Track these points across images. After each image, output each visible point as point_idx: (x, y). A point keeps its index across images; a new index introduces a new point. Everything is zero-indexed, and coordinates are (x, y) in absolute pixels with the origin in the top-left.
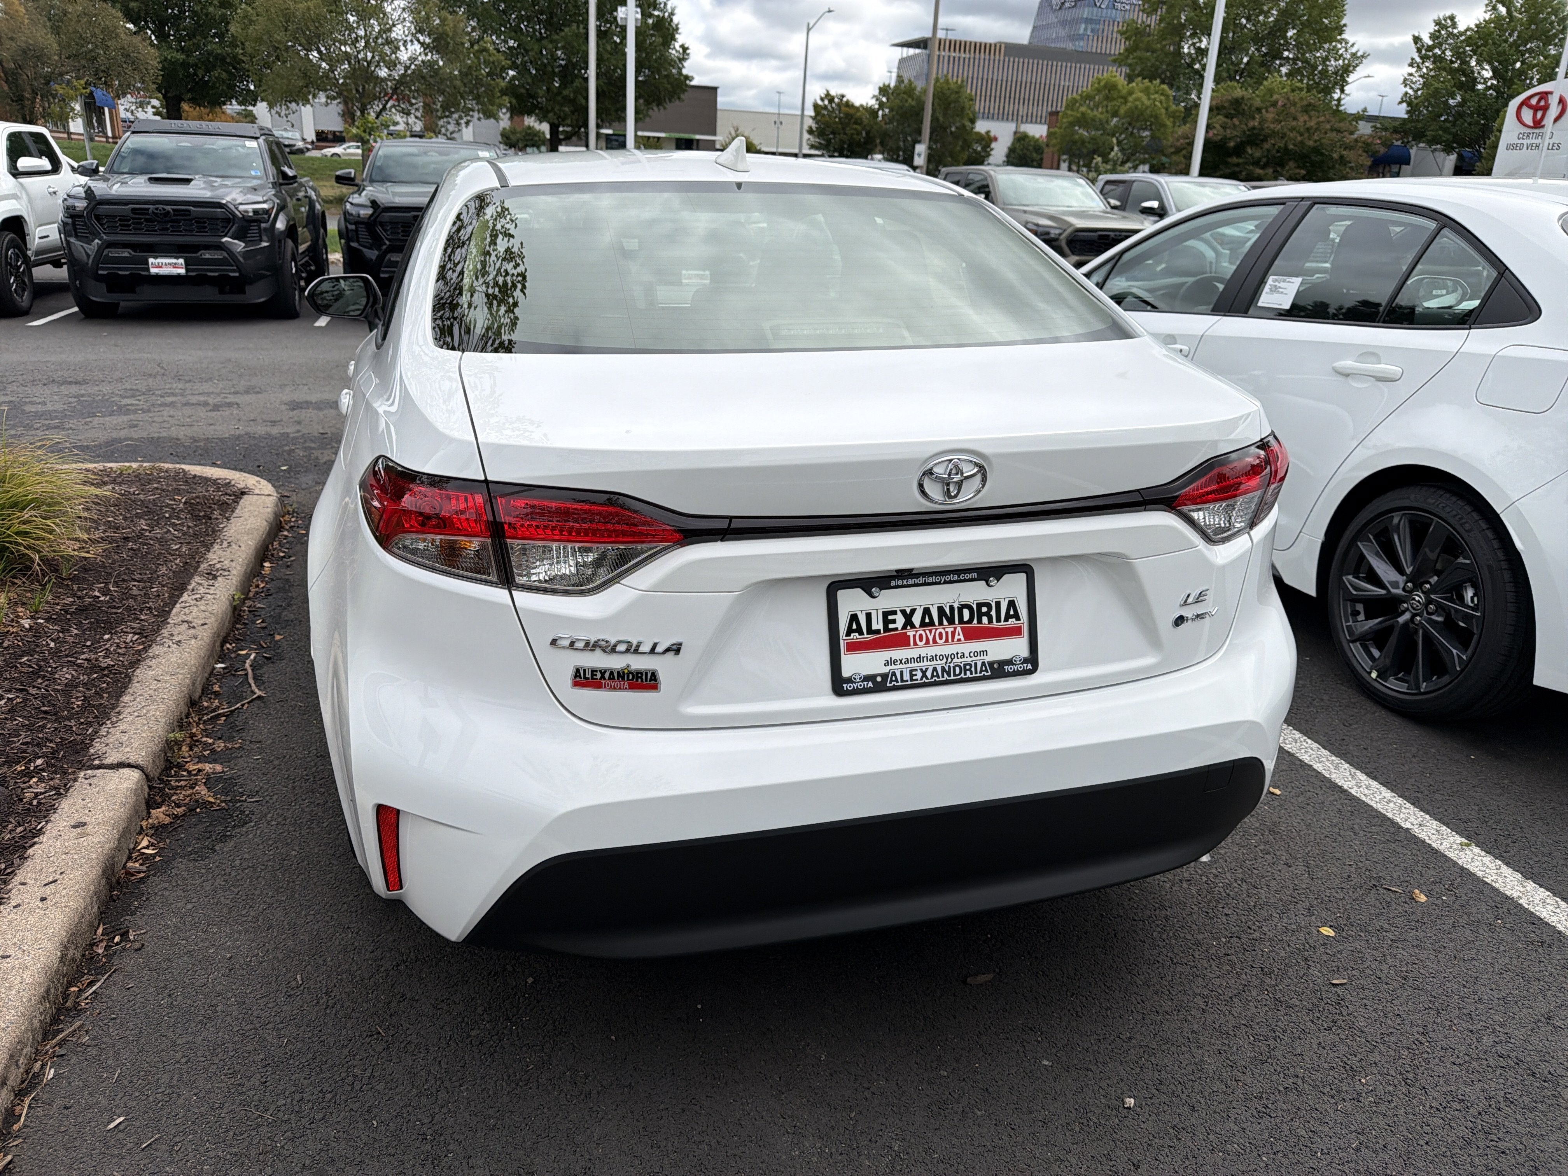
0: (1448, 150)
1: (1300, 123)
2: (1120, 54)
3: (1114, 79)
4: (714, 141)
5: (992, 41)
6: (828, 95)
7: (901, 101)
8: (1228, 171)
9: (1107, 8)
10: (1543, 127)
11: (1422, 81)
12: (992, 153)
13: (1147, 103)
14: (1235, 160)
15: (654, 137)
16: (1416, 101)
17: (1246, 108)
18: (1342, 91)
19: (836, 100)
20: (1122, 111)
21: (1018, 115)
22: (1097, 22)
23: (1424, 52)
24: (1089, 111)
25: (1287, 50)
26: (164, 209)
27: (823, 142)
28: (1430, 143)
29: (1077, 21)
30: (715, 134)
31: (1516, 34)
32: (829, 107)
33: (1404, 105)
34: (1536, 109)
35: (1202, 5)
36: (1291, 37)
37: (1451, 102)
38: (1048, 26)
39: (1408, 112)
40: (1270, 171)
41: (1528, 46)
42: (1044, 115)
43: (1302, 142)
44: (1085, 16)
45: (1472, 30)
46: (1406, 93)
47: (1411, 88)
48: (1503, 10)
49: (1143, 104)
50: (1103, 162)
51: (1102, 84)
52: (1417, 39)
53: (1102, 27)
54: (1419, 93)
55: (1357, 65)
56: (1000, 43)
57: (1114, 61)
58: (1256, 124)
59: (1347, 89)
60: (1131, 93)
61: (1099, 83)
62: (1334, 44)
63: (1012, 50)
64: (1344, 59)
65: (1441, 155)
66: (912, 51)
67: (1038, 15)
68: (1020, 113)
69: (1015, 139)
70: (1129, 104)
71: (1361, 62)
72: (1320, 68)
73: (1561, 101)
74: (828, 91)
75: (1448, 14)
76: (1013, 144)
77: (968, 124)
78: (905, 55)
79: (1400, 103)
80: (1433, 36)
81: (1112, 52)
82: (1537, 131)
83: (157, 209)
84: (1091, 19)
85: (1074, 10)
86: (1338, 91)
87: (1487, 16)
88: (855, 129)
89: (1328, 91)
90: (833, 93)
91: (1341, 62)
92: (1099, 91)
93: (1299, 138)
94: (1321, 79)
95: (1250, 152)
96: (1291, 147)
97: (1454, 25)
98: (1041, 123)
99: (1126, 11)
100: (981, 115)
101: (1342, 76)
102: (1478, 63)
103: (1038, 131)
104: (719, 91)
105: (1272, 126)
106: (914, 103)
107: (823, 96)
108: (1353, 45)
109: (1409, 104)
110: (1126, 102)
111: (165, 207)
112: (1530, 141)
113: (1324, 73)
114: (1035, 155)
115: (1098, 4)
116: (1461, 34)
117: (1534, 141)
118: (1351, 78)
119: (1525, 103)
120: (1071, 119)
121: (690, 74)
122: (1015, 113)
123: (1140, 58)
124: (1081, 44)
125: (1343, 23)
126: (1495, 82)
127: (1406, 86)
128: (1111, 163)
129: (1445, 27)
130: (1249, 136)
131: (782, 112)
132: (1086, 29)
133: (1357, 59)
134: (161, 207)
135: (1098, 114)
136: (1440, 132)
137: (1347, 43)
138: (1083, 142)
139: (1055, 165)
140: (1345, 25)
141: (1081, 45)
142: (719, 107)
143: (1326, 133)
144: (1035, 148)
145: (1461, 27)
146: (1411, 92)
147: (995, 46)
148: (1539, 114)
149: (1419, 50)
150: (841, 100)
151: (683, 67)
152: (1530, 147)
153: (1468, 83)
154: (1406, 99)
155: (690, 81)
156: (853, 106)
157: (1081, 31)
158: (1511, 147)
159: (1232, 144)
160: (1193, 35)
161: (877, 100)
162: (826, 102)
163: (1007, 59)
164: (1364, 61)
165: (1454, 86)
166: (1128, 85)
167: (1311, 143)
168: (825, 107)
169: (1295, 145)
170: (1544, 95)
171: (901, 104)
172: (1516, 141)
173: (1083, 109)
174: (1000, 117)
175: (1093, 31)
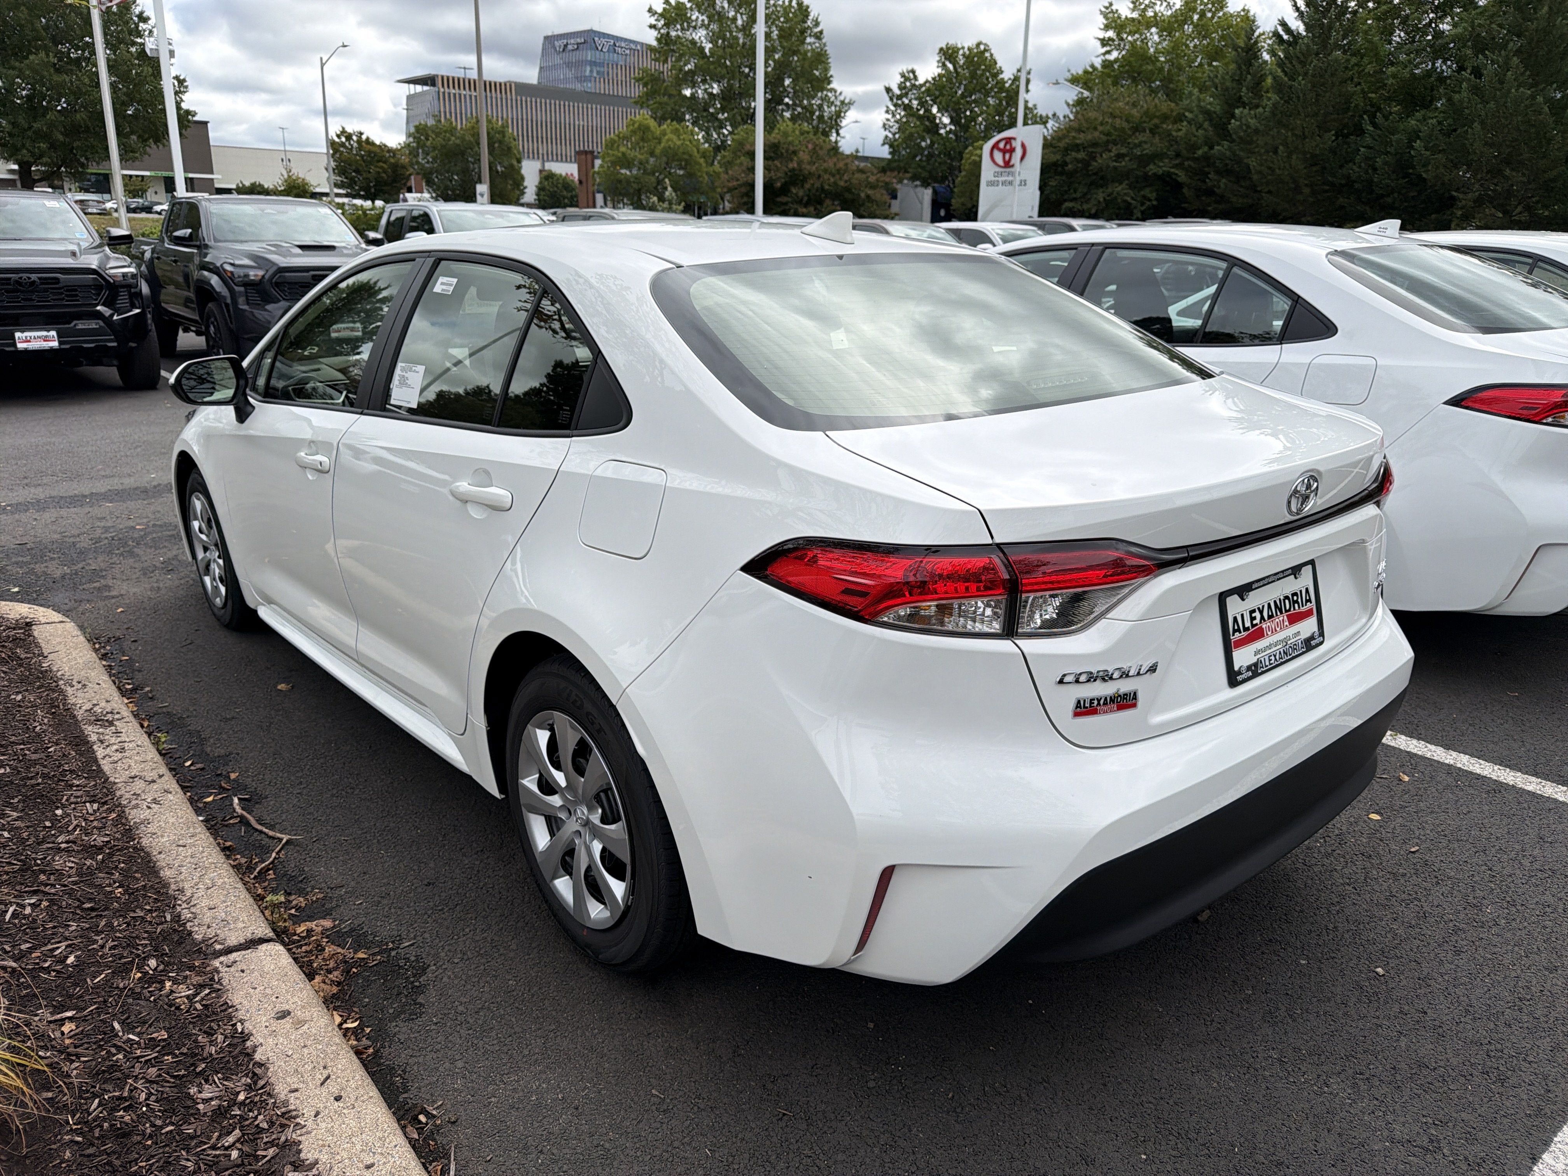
0: (925, 184)
1: (831, 164)
2: (639, 96)
3: (646, 122)
4: (212, 180)
5: (502, 80)
6: (343, 132)
7: (444, 140)
8: (779, 210)
9: (608, 51)
10: (1013, 166)
11: (897, 126)
12: (526, 190)
13: (679, 143)
14: (784, 199)
15: (137, 176)
16: (896, 143)
17: (783, 151)
18: (838, 134)
19: (355, 138)
20: (658, 151)
21: (538, 154)
22: (601, 65)
23: (895, 100)
24: (629, 151)
25: (788, 96)
26: (29, 278)
27: (345, 180)
28: (913, 178)
29: (581, 63)
30: (212, 173)
31: (962, 87)
32: (347, 144)
33: (887, 147)
34: (1004, 151)
35: (708, 54)
36: (788, 86)
37: (923, 144)
38: (555, 67)
39: (890, 153)
40: (812, 209)
41: (973, 97)
42: (573, 154)
43: (835, 183)
44: (589, 58)
45: (930, 82)
46: (886, 137)
47: (890, 131)
48: (950, 66)
49: (675, 144)
50: (659, 201)
51: (636, 125)
52: (888, 90)
53: (606, 69)
54: (897, 136)
55: (846, 111)
56: (510, 83)
57: (636, 103)
58: (795, 165)
59: (841, 132)
60: (664, 133)
61: (633, 125)
62: (825, 93)
63: (522, 89)
64: (836, 106)
65: (920, 190)
66: (419, 88)
67: (543, 56)
68: (541, 152)
69: (541, 178)
70: (662, 145)
71: (849, 109)
72: (817, 113)
73: (1023, 146)
74: (343, 128)
75: (910, 68)
76: (540, 183)
77: (515, 163)
78: (412, 92)
79: (884, 144)
80: (901, 87)
81: (633, 95)
82: (1008, 170)
83: (21, 278)
84: (595, 62)
85: (578, 52)
86: (834, 135)
87: (939, 70)
88: (382, 167)
89: (826, 134)
90: (349, 130)
91: (833, 108)
92: (634, 132)
93: (832, 180)
94: (819, 123)
95: (794, 191)
96: (827, 187)
97: (916, 78)
98: (571, 161)
99: (626, 55)
100: (526, 155)
101: (836, 121)
102: (939, 111)
103: (568, 169)
104: (209, 125)
105: (808, 167)
106: (458, 142)
107: (338, 133)
108: (841, 94)
109: (891, 146)
110: (660, 143)
111: (30, 275)
112: (1003, 179)
113: (821, 117)
114: (565, 193)
115: (600, 48)
116: (921, 86)
117: (1006, 178)
118: (844, 123)
119: (995, 146)
120: (613, 158)
121: (192, 109)
122: (536, 151)
123: (660, 103)
124: (589, 85)
125: (829, 75)
126: (953, 128)
127: (885, 129)
128: (667, 203)
129: (907, 79)
130: (791, 177)
131: (288, 148)
132: (591, 71)
133: (846, 105)
134: (25, 276)
135: (637, 155)
136: (920, 170)
137: (835, 92)
138: (628, 182)
139: (591, 203)
140: (831, 76)
141: (589, 87)
142: (212, 143)
143: (853, 174)
144: (563, 186)
145: (921, 80)
146: (890, 135)
147: (505, 85)
148: (1007, 156)
149: (891, 99)
150: (360, 137)
151: (182, 100)
152: (1004, 183)
153: (933, 127)
154: (886, 141)
155: (194, 116)
156: (373, 144)
157: (588, 73)
158: (991, 184)
159: (779, 184)
160: (704, 81)
161: (414, 138)
162: (343, 139)
163: (519, 98)
164: (852, 107)
165: (924, 131)
166: (660, 126)
167: (842, 183)
168: (343, 145)
169: (829, 185)
170: (1009, 140)
171: (444, 143)
172: (994, 179)
173: (623, 149)
174: (531, 155)
175: (598, 72)
